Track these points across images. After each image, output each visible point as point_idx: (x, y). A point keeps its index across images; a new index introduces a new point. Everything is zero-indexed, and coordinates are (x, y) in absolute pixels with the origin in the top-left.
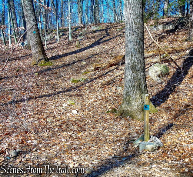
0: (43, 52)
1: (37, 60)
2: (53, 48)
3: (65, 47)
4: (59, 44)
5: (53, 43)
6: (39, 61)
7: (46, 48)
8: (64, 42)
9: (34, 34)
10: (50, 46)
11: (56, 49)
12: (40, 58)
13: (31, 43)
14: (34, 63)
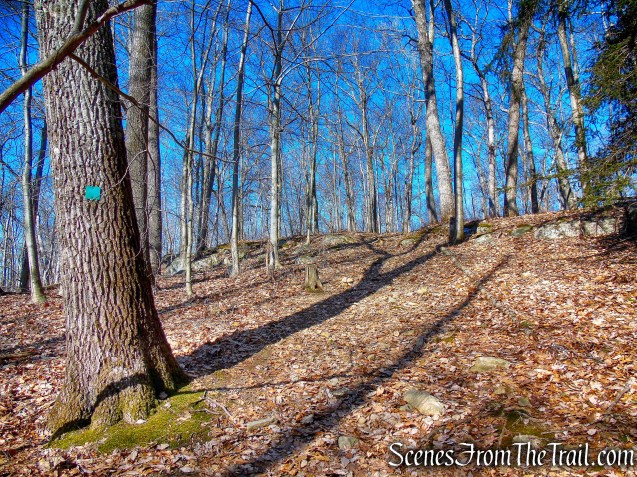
0: (140, 328)
1: (94, 388)
2: (216, 297)
3: (265, 294)
4: (238, 280)
5: (217, 277)
6: (101, 398)
7: (189, 293)
8: (255, 274)
9: (93, 208)
10: (207, 286)
11: (226, 301)
12: (117, 373)
13: (66, 265)
14: (65, 415)
